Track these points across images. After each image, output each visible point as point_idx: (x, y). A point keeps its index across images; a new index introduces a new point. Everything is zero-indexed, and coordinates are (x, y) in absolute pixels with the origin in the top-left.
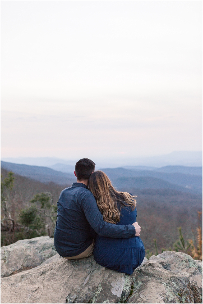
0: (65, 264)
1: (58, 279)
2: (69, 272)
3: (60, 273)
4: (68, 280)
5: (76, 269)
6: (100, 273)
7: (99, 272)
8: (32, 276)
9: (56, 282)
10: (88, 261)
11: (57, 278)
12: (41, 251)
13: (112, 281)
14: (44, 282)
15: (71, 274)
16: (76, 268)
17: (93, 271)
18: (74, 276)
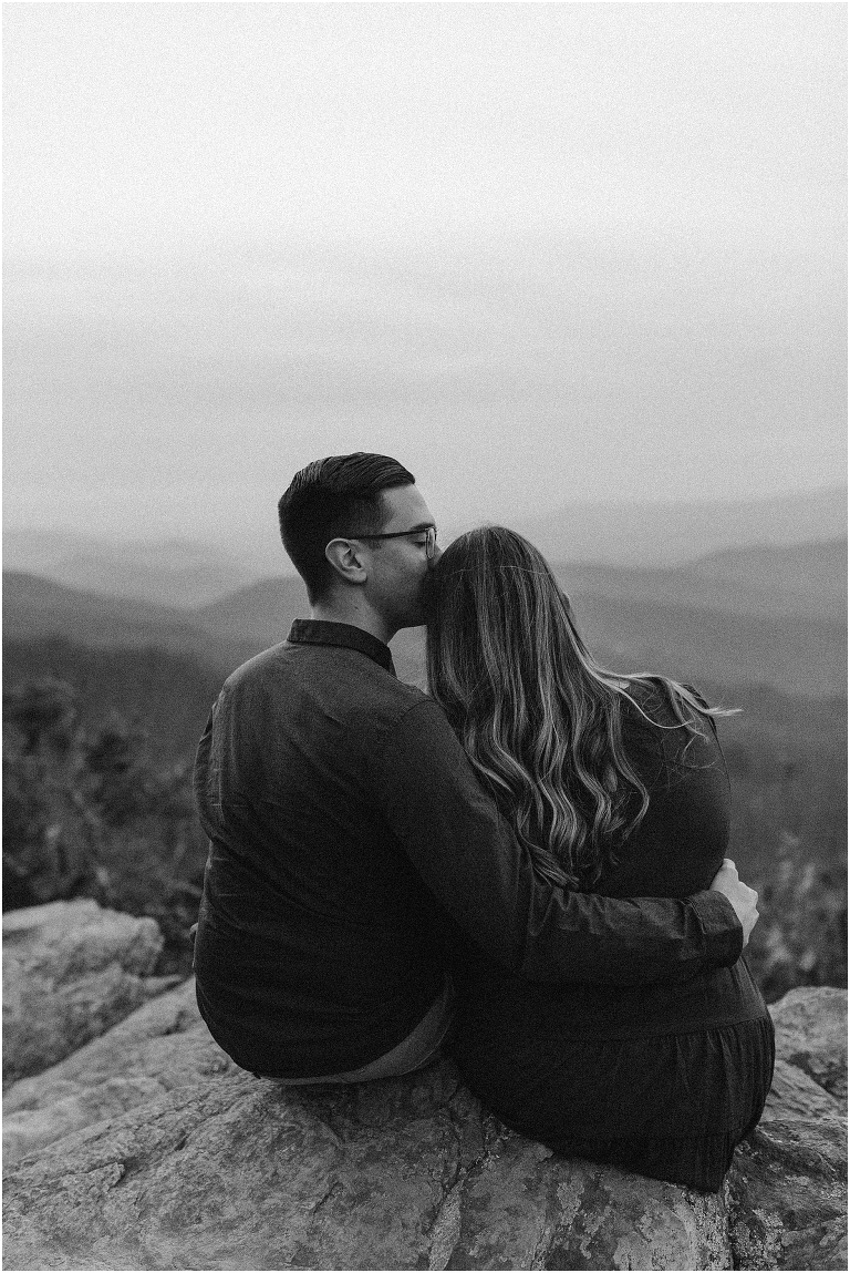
0: (272, 1116)
1: (242, 1218)
2: (309, 1170)
3: (245, 1177)
4: (314, 1231)
5: (357, 1150)
6: (527, 1181)
7: (518, 1172)
8: (56, 1188)
9: (231, 1241)
10: (421, 1093)
11: (230, 1212)
12: (62, 981)
13: (617, 1235)
14: (148, 1239)
15: (323, 1188)
16: (352, 1147)
17: (475, 1168)
18: (351, 1198)
